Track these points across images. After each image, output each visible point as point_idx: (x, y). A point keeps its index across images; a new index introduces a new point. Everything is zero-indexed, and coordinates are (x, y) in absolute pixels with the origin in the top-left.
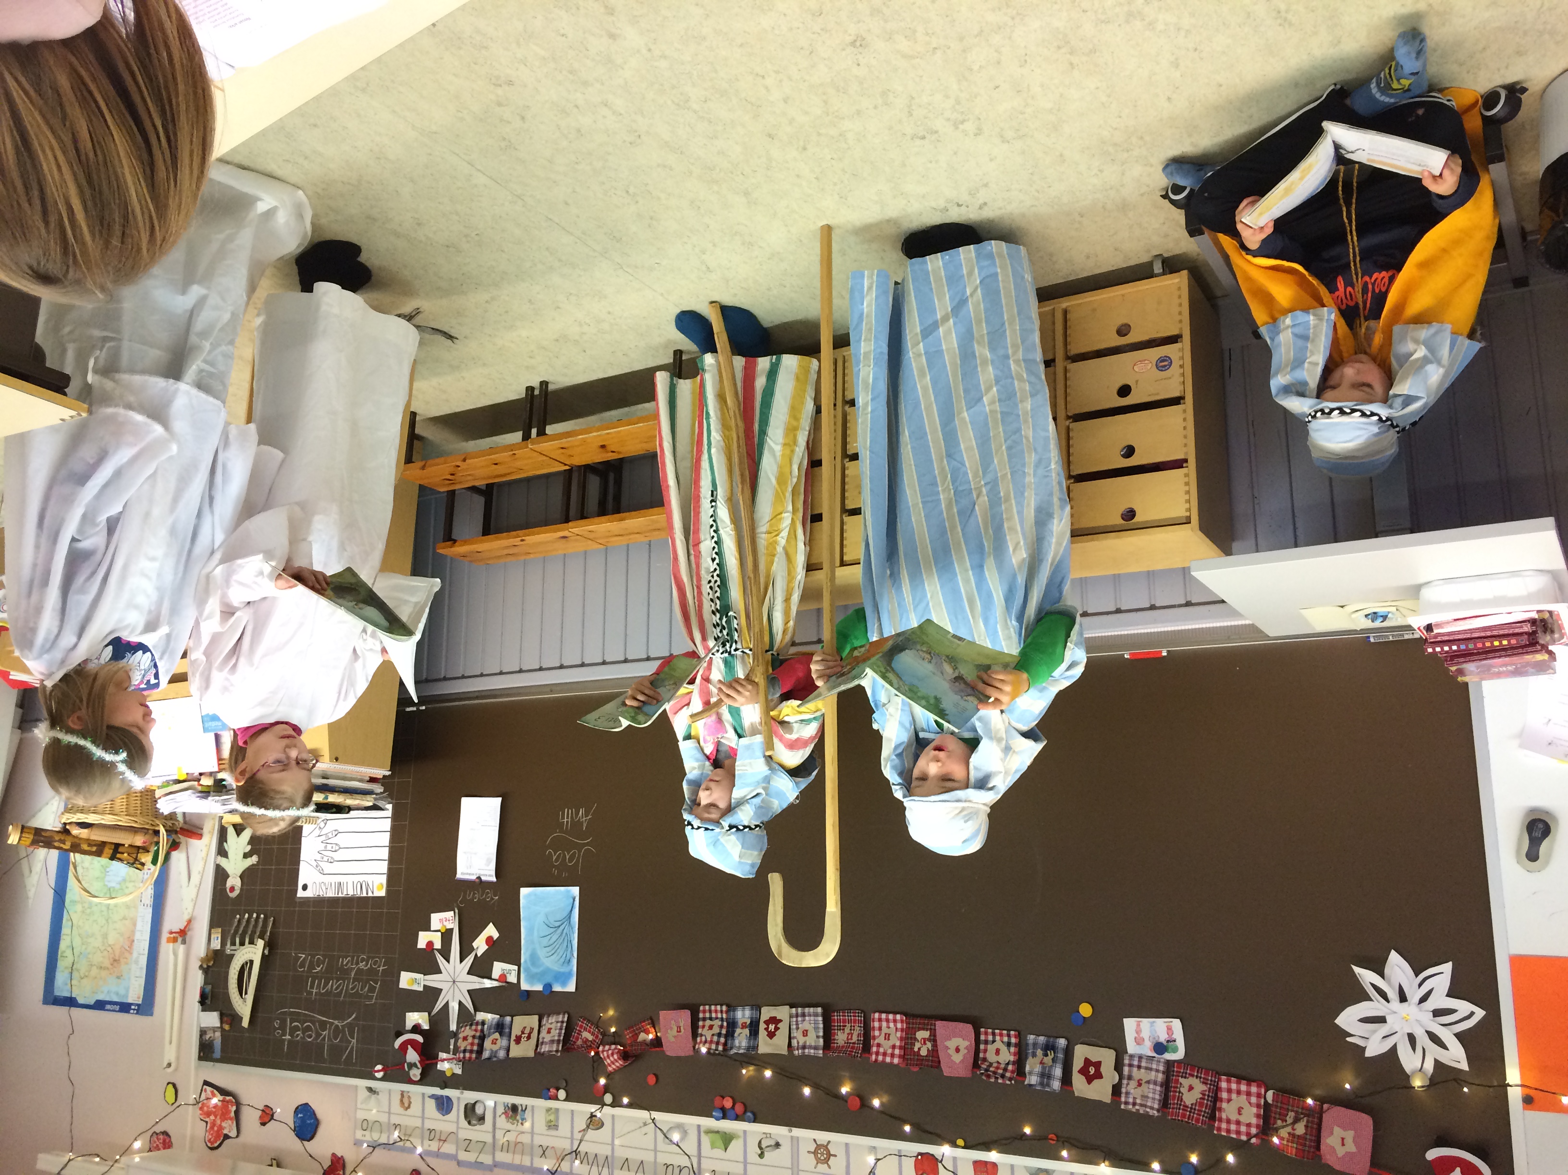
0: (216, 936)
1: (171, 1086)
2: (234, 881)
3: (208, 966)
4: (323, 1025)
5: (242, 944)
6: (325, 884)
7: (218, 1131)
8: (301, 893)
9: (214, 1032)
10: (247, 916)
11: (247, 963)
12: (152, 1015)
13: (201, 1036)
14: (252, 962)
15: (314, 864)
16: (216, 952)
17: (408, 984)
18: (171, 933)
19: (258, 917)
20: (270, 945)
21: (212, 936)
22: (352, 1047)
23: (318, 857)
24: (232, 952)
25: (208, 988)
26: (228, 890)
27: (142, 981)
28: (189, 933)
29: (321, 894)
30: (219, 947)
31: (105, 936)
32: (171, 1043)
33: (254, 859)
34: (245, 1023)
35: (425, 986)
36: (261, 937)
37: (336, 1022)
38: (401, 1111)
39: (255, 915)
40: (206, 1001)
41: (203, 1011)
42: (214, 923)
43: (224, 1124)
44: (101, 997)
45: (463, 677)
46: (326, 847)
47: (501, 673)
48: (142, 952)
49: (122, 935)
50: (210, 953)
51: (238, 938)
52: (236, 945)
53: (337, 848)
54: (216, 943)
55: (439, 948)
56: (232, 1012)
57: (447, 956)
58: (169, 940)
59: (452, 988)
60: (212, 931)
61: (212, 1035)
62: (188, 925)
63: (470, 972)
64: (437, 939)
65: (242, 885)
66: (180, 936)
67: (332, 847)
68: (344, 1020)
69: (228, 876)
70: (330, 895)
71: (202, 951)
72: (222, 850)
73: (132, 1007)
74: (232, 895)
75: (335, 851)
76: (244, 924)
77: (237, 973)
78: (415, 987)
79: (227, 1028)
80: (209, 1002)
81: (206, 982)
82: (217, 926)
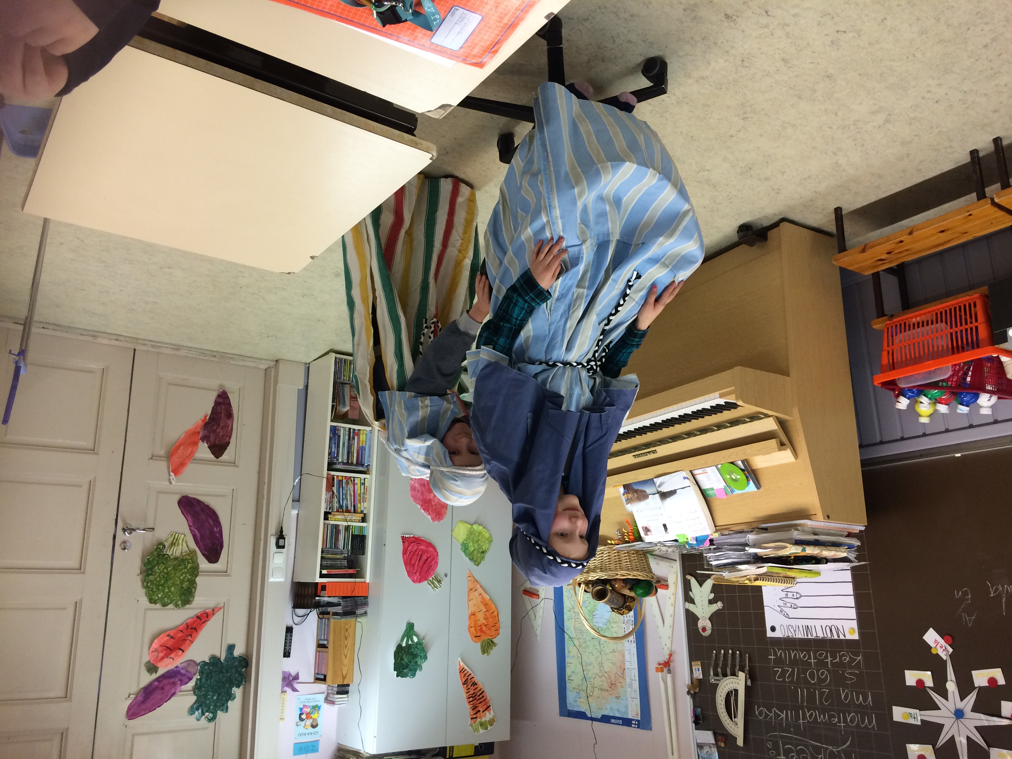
0: (697, 668)
2: (704, 623)
3: (695, 693)
4: (817, 750)
5: (725, 675)
6: (792, 627)
8: (770, 634)
9: (710, 747)
10: (722, 652)
11: (732, 692)
12: (651, 729)
13: (698, 749)
14: (736, 691)
15: (779, 609)
16: (699, 680)
17: (903, 717)
18: (660, 664)
19: (734, 654)
20: (751, 675)
21: (694, 668)
23: (781, 603)
24: (717, 682)
25: (699, 711)
26: (701, 631)
27: (638, 701)
28: (671, 664)
29: (790, 635)
30: (701, 677)
31: (601, 665)
32: (673, 753)
33: (719, 605)
34: (740, 742)
35: (922, 721)
36: (742, 669)
37: (830, 748)
39: (730, 651)
40: (698, 722)
41: (696, 729)
42: (693, 656)
44: (606, 713)
45: (903, 439)
46: (787, 595)
47: (947, 431)
48: (633, 678)
49: (614, 664)
50: (695, 681)
51: (719, 670)
52: (718, 676)
53: (798, 596)
54: (698, 674)
55: (931, 685)
56: (725, 732)
57: (944, 694)
58: (657, 670)
59: (956, 722)
60: (693, 663)
61: (709, 750)
62: (670, 658)
63: (975, 709)
64: (927, 677)
65: (712, 626)
66: (665, 667)
67: (793, 595)
68: (838, 746)
69: (698, 619)
70: (800, 637)
71: (687, 680)
72: (688, 599)
73: (633, 722)
74: (704, 634)
75: (797, 598)
76: (722, 659)
77: (724, 700)
78: (911, 721)
79: (722, 745)
80: (701, 722)
81: (695, 706)
82: (697, 660)
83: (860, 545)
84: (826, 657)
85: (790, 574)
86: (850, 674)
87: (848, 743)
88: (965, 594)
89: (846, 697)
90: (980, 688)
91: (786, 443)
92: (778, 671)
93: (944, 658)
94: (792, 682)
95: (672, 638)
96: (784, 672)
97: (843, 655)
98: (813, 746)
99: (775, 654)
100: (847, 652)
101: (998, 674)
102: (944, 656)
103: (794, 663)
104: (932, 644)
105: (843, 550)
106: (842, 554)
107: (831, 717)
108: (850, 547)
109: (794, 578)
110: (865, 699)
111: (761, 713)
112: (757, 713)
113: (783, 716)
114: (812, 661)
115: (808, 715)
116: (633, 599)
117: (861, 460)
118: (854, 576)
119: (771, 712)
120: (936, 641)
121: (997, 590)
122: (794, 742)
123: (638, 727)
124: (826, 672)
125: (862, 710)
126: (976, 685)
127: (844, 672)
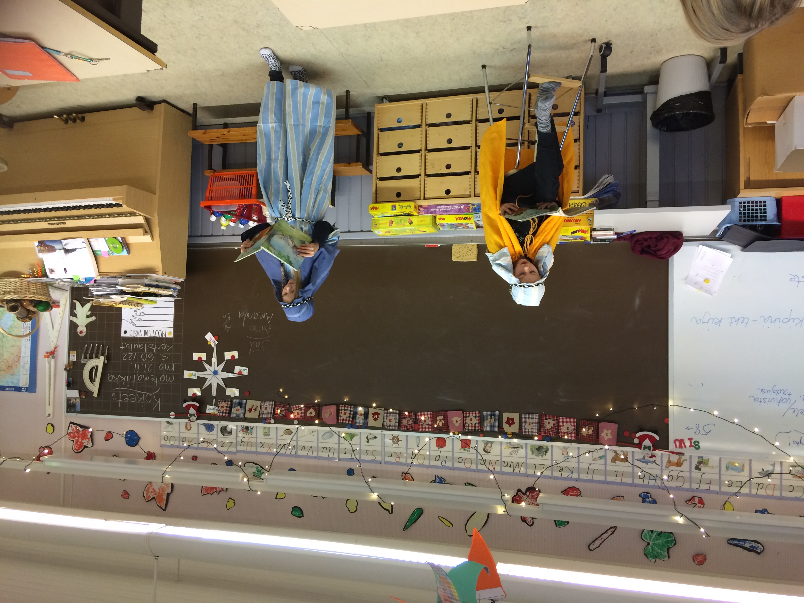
0: (73, 355)
1: (50, 425)
2: (82, 329)
3: (70, 369)
4: (141, 395)
5: (91, 358)
6: (137, 331)
7: (80, 444)
8: (123, 335)
9: (76, 399)
10: (92, 345)
11: (94, 367)
12: (35, 392)
13: (68, 401)
14: (97, 367)
15: (130, 321)
16: (74, 362)
17: (189, 376)
18: (47, 353)
19: (98, 346)
20: (108, 358)
21: (71, 355)
22: (158, 405)
23: (132, 318)
24: (85, 362)
25: (71, 379)
26: (79, 333)
27: (28, 376)
28: (55, 353)
29: (135, 335)
30: (75, 360)
32: (49, 405)
33: (94, 318)
34: (95, 395)
35: (197, 377)
36: (103, 355)
37: (148, 393)
38: (187, 431)
39: (97, 345)
40: (70, 386)
41: (67, 390)
42: (71, 348)
43: (83, 441)
45: (212, 236)
46: (136, 314)
47: (234, 235)
48: (26, 362)
49: (13, 354)
50: (71, 363)
51: (88, 355)
52: (86, 358)
53: (143, 314)
54: (73, 358)
55: (205, 360)
56: (86, 390)
57: (210, 363)
58: (45, 356)
59: (213, 378)
60: (71, 352)
61: (75, 401)
62: (55, 349)
63: (223, 371)
64: (203, 356)
65: (87, 331)
66: (51, 355)
67: (140, 314)
68: (152, 392)
69: (78, 326)
70: (141, 336)
71: (65, 362)
72: (73, 313)
73: (23, 389)
74: (80, 335)
75: (142, 316)
76: (91, 349)
77: (89, 372)
78: (192, 377)
79: (84, 397)
80: (72, 385)
81: (69, 376)
82: (73, 350)
83: (180, 288)
84: (154, 347)
85: (140, 301)
86: (165, 355)
87: (158, 391)
88: (228, 316)
89: (161, 368)
90: (227, 360)
91: (148, 231)
92: (125, 355)
93: (213, 346)
94: (132, 361)
95: (58, 338)
96: (128, 356)
97: (163, 346)
98: (139, 394)
99: (125, 345)
100: (165, 344)
101: (236, 354)
102: (213, 345)
103: (134, 350)
104: (208, 340)
105: (170, 291)
106: (170, 293)
107: (151, 378)
108: (174, 289)
109: (142, 304)
110: (171, 368)
111: (110, 379)
112: (108, 378)
113: (124, 379)
114: (146, 349)
115: (138, 377)
116: (34, 313)
117: (188, 244)
118: (175, 305)
119: (117, 378)
120: (211, 339)
121: (242, 314)
122: (128, 392)
123: (26, 391)
124: (152, 355)
125: (168, 374)
126: (225, 359)
127: (162, 354)
